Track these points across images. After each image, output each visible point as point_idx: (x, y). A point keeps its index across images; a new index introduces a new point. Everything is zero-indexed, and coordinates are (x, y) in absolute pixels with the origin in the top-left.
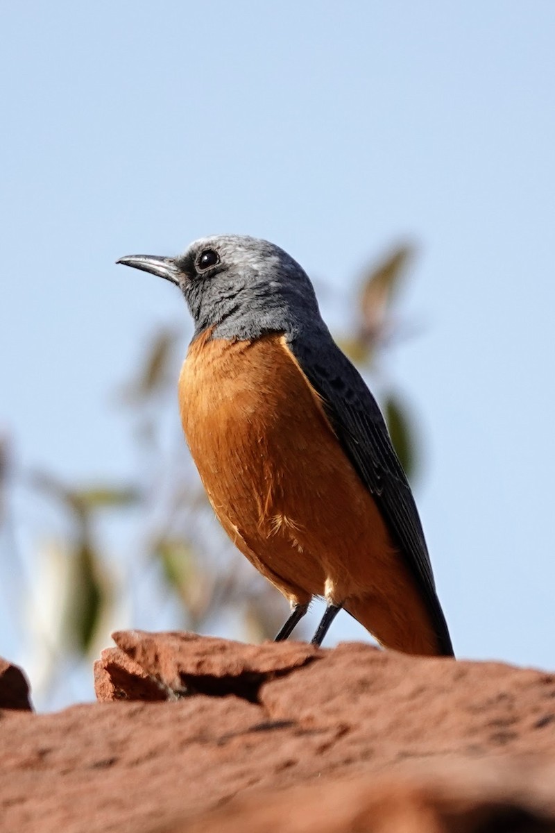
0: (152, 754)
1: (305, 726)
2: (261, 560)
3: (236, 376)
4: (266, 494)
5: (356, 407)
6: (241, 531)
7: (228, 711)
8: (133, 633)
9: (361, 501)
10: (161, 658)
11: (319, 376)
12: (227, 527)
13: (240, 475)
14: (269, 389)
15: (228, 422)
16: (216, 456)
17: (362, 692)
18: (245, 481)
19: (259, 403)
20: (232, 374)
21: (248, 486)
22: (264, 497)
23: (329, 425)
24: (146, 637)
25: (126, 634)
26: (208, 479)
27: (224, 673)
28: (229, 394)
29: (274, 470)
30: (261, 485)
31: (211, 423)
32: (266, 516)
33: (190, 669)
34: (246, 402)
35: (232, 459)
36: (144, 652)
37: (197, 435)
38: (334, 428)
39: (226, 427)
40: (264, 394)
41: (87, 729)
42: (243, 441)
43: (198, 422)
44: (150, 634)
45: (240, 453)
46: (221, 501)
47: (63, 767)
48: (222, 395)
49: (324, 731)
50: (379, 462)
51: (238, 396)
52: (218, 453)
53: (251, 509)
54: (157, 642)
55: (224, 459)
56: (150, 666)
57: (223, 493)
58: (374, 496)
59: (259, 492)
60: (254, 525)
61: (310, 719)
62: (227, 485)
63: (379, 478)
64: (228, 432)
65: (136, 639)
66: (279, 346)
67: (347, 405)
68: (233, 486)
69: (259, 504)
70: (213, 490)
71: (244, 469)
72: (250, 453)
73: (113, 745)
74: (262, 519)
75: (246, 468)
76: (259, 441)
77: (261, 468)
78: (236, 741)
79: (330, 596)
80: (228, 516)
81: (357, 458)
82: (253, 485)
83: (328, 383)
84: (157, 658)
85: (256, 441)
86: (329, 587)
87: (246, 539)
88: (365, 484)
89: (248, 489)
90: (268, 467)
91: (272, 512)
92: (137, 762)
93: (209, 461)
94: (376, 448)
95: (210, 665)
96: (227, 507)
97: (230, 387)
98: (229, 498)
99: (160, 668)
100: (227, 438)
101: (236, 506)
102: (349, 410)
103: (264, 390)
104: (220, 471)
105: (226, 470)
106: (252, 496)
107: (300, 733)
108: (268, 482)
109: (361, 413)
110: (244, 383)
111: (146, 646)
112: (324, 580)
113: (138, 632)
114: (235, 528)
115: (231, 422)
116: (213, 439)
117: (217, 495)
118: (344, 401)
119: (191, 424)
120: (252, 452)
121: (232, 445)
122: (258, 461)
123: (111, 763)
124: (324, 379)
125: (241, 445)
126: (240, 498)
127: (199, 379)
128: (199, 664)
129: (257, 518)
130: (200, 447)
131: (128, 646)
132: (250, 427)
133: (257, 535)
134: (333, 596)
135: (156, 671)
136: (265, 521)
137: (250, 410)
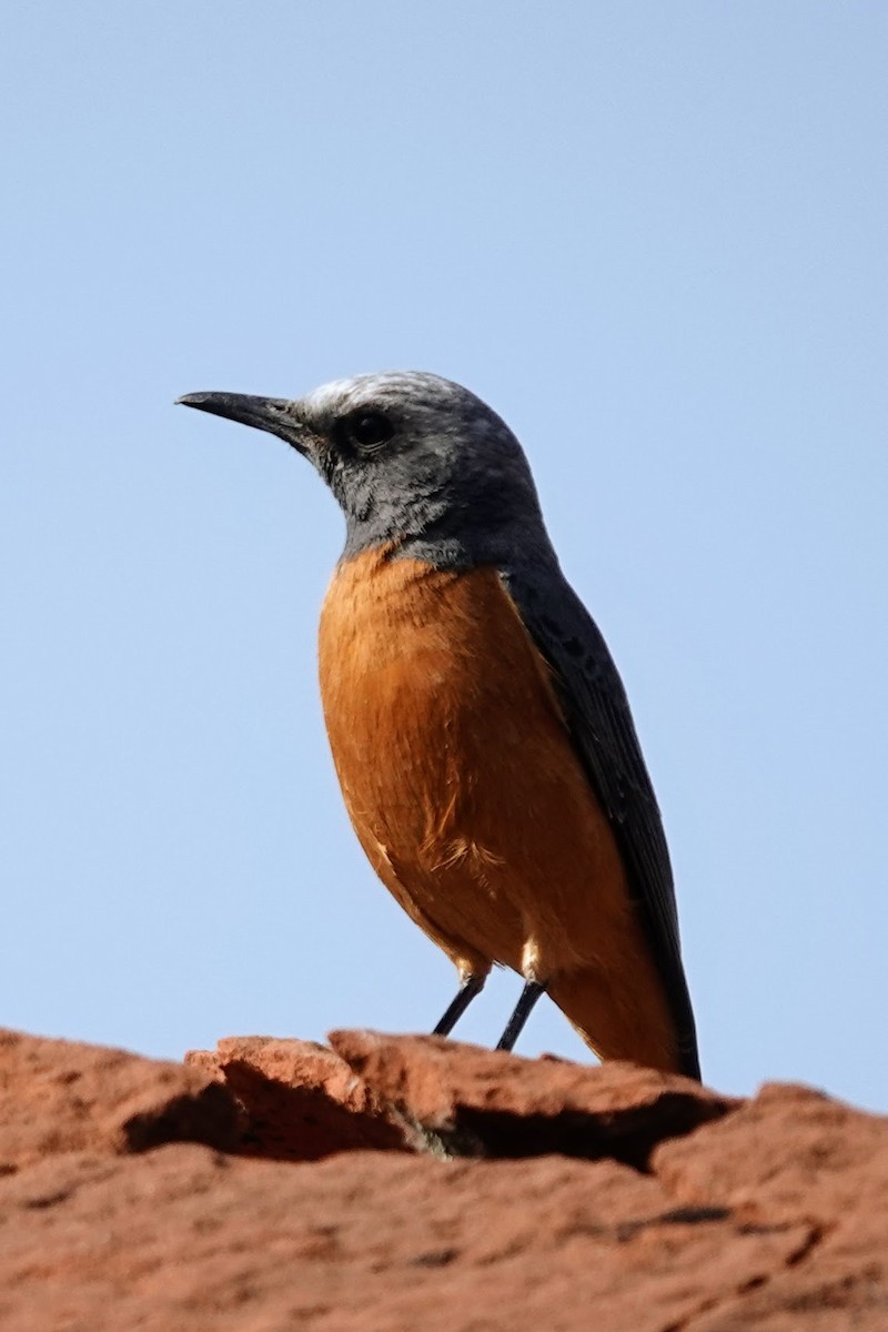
0: (515, 1249)
1: (747, 1218)
2: (416, 901)
3: (423, 625)
4: (446, 806)
5: (598, 684)
6: (390, 855)
7: (610, 1183)
8: (365, 1035)
9: (592, 826)
10: (412, 1076)
11: (550, 634)
12: (368, 844)
13: (406, 772)
14: (472, 651)
15: (399, 690)
16: (371, 737)
17: (818, 1166)
18: (413, 783)
19: (452, 668)
20: (417, 621)
21: (417, 790)
22: (441, 811)
23: (558, 709)
24: (386, 1043)
25: (352, 1036)
26: (347, 767)
27: (534, 1110)
28: (407, 649)
29: (464, 772)
30: (439, 793)
31: (370, 685)
32: (438, 839)
33: (475, 1100)
34: (434, 665)
35: (397, 746)
36: (382, 1065)
37: (342, 698)
38: (564, 714)
39: (394, 698)
40: (463, 657)
41: (380, 1197)
42: (419, 721)
43: (347, 680)
44: (390, 1038)
45: (411, 738)
46: (364, 804)
47: (373, 1260)
48: (396, 647)
49: (784, 1228)
50: (625, 772)
51: (421, 654)
52: (374, 733)
53: (414, 824)
54: (405, 1050)
55: (382, 744)
56: (388, 1087)
57: (370, 792)
58: (613, 824)
59: (433, 802)
60: (413, 849)
61: (750, 1206)
62: (380, 784)
63: (622, 795)
64: (397, 704)
65: (371, 1045)
66: (494, 585)
67: (585, 680)
68: (391, 787)
69: (430, 819)
70: (354, 784)
71: (414, 764)
72: (428, 742)
73: (439, 1229)
74: (430, 841)
75: (418, 762)
76: (446, 725)
77: (442, 765)
78: (649, 1236)
79: (532, 966)
80: (372, 829)
81: (595, 763)
82: (425, 790)
83: (561, 645)
84: (403, 1075)
85: (441, 725)
86: (530, 955)
87: (396, 866)
88: (601, 803)
89: (415, 795)
90: (454, 765)
91: (451, 833)
92: (492, 1259)
93: (355, 743)
94: (621, 749)
95: (509, 1097)
96: (373, 816)
97: (411, 639)
98: (379, 801)
99: (407, 1091)
100: (394, 714)
101: (388, 817)
102: (589, 689)
103: (465, 652)
104: (372, 762)
105: (383, 762)
106: (419, 806)
107: (746, 1230)
108: (451, 788)
109: (604, 694)
110: (436, 637)
111: (386, 1058)
112: (523, 941)
113: (371, 1032)
114: (382, 849)
115: (403, 691)
116: (369, 712)
117: (358, 794)
118: (583, 675)
119: (336, 679)
120: (431, 741)
121: (400, 725)
122: (439, 755)
123: (448, 1258)
124: (555, 639)
125: (416, 726)
126: (398, 807)
127: (361, 616)
128: (491, 1094)
129: (421, 839)
130: (343, 719)
131: (354, 1053)
132: (434, 702)
133: (415, 863)
134: (537, 968)
135: (399, 1095)
136: (434, 846)
137: (438, 678)
